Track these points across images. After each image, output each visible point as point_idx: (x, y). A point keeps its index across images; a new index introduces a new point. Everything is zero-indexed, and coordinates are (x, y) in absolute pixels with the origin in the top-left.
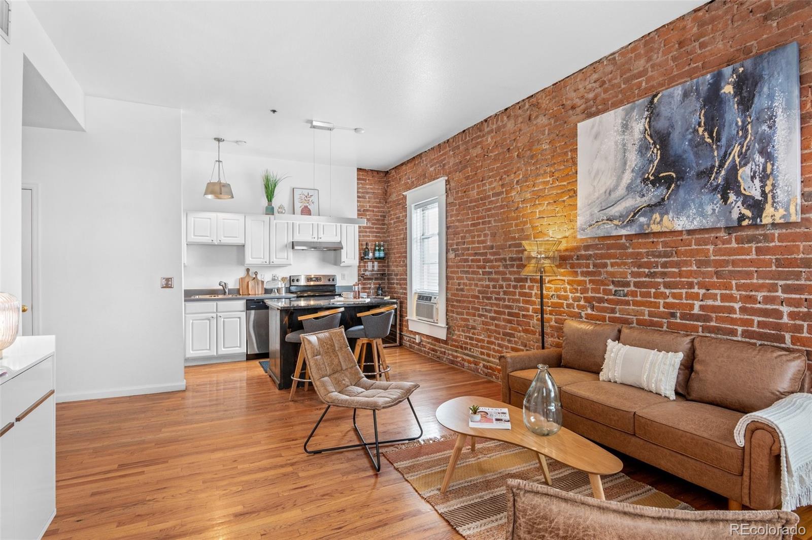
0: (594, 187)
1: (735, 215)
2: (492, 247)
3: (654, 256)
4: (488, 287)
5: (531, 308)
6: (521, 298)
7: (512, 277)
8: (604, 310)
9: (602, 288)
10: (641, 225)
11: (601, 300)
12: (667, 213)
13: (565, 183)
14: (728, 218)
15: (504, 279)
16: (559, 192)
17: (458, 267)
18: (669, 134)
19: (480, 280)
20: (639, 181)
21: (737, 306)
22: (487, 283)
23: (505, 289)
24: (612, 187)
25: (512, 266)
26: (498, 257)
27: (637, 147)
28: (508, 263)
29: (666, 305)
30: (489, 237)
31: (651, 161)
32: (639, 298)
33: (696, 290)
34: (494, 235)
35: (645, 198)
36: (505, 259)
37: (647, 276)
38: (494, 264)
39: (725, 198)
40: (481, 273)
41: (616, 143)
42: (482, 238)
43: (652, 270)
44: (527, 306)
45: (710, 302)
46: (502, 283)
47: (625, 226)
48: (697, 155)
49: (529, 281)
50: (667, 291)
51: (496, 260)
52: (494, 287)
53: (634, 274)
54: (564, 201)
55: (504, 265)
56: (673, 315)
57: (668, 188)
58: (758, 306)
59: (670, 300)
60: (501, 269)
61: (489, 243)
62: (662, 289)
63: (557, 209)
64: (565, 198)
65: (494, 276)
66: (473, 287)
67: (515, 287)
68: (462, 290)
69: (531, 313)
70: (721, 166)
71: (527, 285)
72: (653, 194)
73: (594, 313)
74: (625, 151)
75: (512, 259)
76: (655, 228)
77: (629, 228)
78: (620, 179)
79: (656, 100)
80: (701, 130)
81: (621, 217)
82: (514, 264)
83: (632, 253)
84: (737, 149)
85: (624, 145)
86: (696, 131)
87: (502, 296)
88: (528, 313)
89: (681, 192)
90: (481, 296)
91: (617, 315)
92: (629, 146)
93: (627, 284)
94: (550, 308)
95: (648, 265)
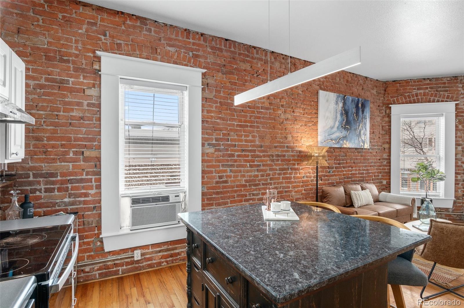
0: (326, 124)
1: (361, 145)
2: (261, 146)
3: (341, 157)
4: (257, 176)
5: (291, 185)
6: (284, 181)
7: (278, 168)
8: (326, 180)
9: (325, 170)
10: (341, 144)
11: (325, 176)
12: (347, 141)
13: (310, 117)
14: (360, 145)
15: (271, 170)
16: (307, 120)
17: (219, 161)
18: (348, 112)
19: (248, 171)
20: (340, 126)
21: (357, 172)
22: (256, 173)
23: (271, 176)
24: (332, 126)
25: (278, 160)
26: (266, 154)
27: (340, 113)
28: (274, 158)
29: (344, 175)
30: (257, 139)
31: (344, 120)
32: (336, 173)
33: (350, 168)
34: (262, 138)
35: (342, 134)
36: (273, 156)
37: (339, 164)
38: (263, 158)
39: (359, 139)
40: (248, 166)
41: (334, 107)
42: (250, 138)
43: (340, 162)
44: (288, 185)
45: (353, 172)
46: (269, 172)
47: (337, 144)
48: (354, 122)
49: (290, 169)
50: (344, 169)
51: (264, 156)
52: (262, 176)
53: (335, 164)
54: (309, 126)
55: (271, 160)
56: (345, 178)
57: (348, 132)
58: (361, 172)
59: (344, 173)
60: (269, 163)
61: (257, 143)
62: (343, 169)
63: (306, 130)
64: (310, 125)
65: (262, 168)
66: (239, 178)
67: (279, 174)
68: (226, 182)
69: (291, 189)
70: (358, 129)
71: (288, 172)
72: (344, 133)
73: (322, 182)
74: (337, 112)
75: (278, 156)
76: (345, 146)
77: (337, 145)
78: (335, 123)
79: (345, 97)
80: (355, 115)
81: (335, 140)
82: (279, 159)
83: (335, 155)
84: (361, 125)
85: (336, 110)
86: (354, 115)
87: (269, 181)
88: (289, 189)
89: (351, 134)
90: (248, 184)
91: (330, 181)
92: (338, 111)
93: (333, 168)
94: (302, 184)
95: (339, 160)
